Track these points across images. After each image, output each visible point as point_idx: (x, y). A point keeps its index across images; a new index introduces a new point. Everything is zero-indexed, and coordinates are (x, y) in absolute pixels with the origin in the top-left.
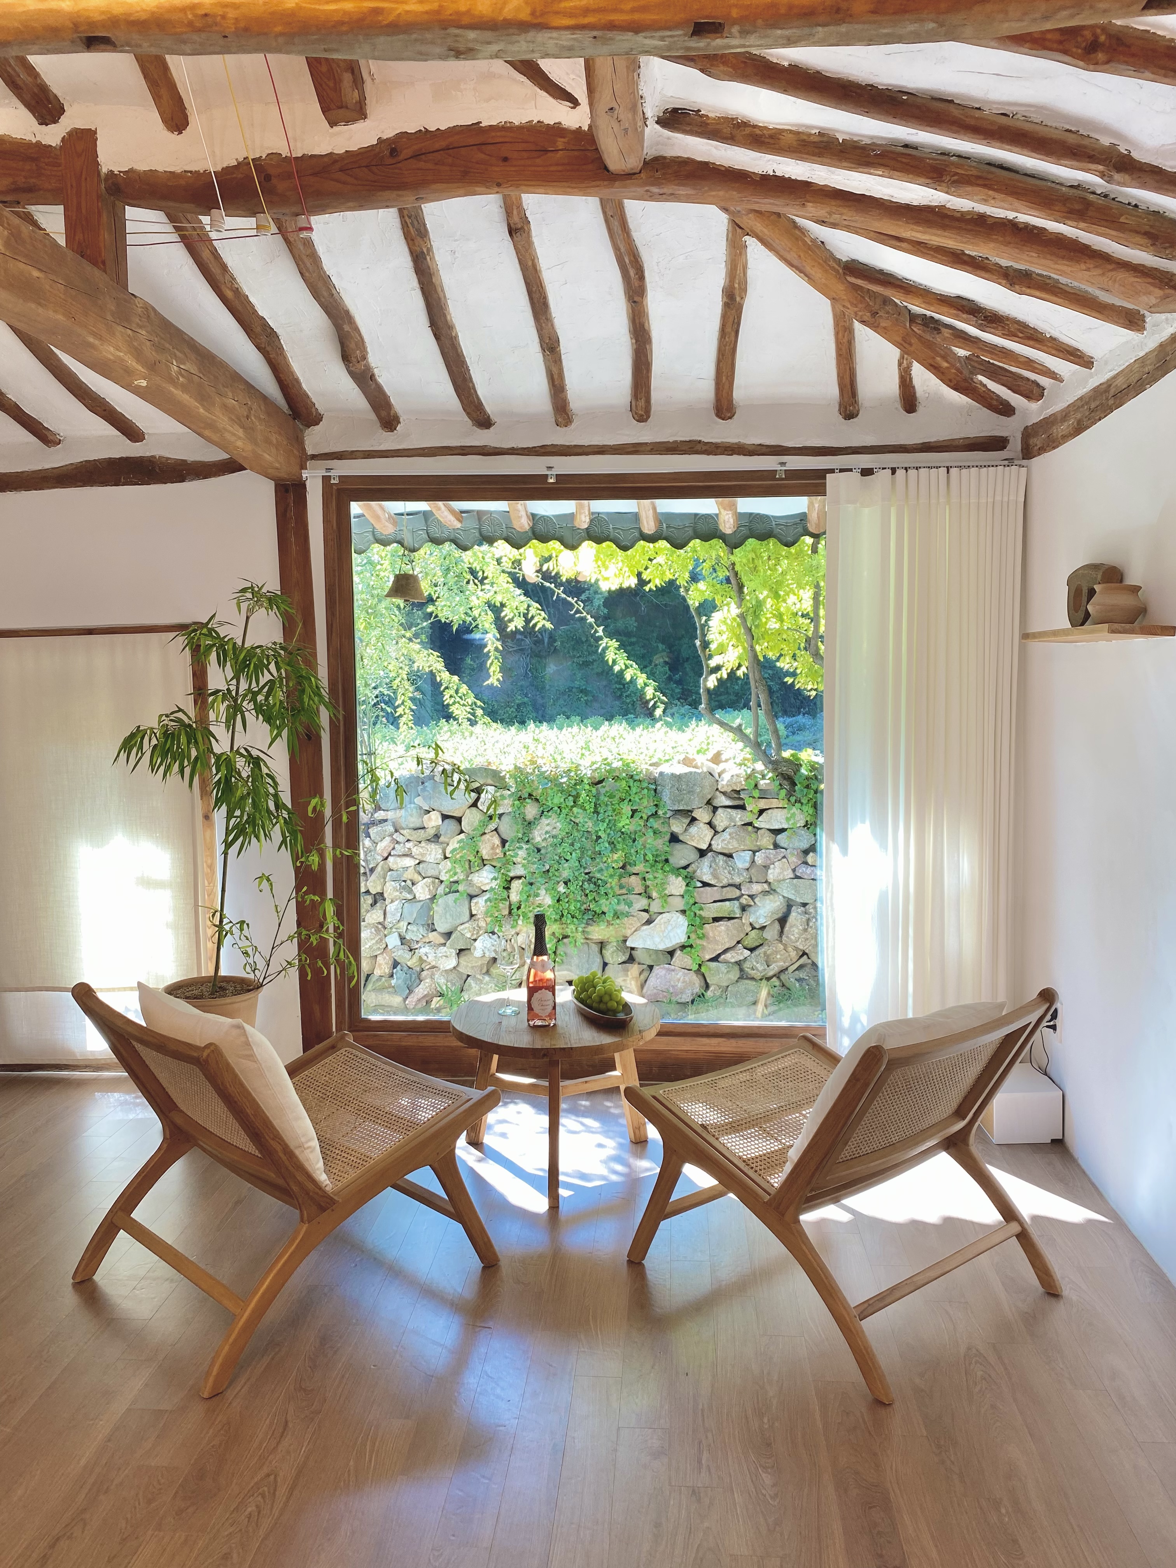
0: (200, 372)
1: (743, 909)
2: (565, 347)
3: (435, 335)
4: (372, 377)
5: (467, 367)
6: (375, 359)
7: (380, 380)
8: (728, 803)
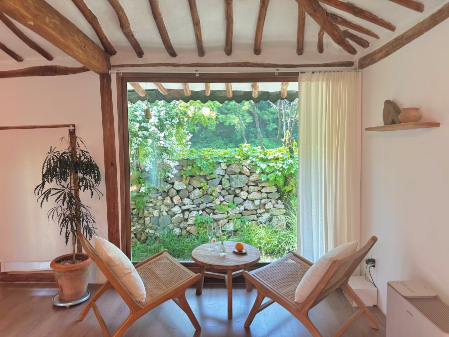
0: (61, 24)
1: (258, 217)
2: (202, 24)
3: (154, 18)
4: (132, 35)
5: (167, 32)
6: (133, 28)
7: (135, 37)
8: (253, 184)
